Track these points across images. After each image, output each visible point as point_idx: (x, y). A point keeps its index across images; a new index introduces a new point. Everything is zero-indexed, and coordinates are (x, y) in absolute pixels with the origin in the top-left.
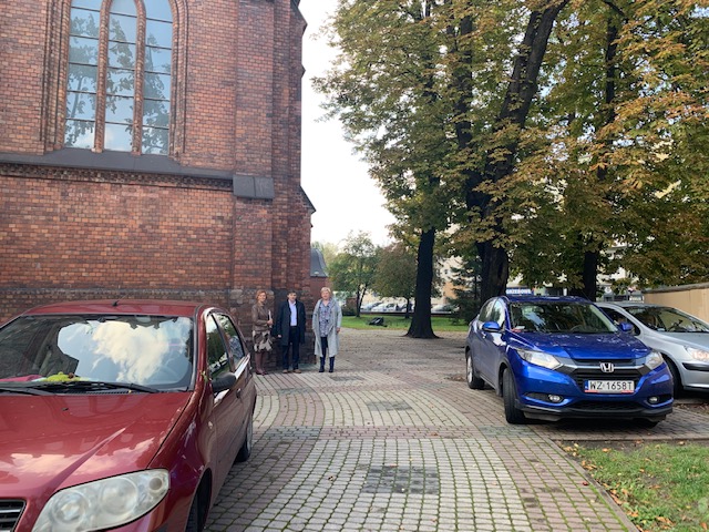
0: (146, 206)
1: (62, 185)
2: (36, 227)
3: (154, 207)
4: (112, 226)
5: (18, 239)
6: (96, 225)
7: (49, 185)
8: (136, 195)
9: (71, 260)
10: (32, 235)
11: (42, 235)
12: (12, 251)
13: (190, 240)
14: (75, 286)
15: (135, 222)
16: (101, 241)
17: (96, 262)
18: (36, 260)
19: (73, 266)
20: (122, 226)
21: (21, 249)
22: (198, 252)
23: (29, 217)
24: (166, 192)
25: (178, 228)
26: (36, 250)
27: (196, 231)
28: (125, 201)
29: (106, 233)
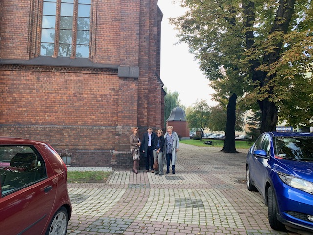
0: (77, 84)
1: (37, 74)
2: (25, 95)
3: (80, 84)
4: (60, 94)
5: (17, 101)
6: (52, 93)
7: (31, 74)
8: (72, 78)
9: (41, 111)
10: (23, 99)
11: (28, 99)
12: (14, 107)
13: (98, 101)
14: (43, 124)
15: (71, 92)
16: (55, 102)
17: (52, 112)
18: (25, 111)
19: (42, 114)
20: (65, 94)
21: (18, 106)
22: (102, 107)
23: (22, 90)
24: (86, 76)
25: (92, 94)
26: (25, 106)
27: (101, 96)
28: (66, 82)
29: (57, 97)
